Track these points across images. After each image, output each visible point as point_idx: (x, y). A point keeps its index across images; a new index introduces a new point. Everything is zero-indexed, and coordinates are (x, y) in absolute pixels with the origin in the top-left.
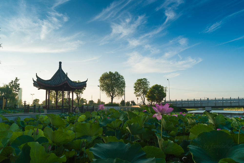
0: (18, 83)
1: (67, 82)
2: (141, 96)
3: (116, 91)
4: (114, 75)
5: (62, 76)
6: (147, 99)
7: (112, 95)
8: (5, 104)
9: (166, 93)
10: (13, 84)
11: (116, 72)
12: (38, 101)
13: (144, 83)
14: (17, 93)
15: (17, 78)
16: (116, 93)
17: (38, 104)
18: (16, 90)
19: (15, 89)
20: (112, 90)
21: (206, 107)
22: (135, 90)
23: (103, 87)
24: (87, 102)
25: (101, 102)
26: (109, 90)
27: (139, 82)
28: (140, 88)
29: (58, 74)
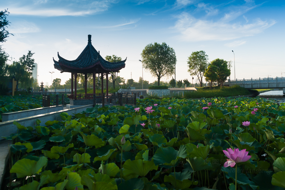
0: (32, 58)
1: (99, 64)
2: (198, 75)
3: (164, 68)
4: (161, 47)
5: (92, 54)
6: (206, 79)
7: (158, 74)
8: (16, 88)
9: (230, 69)
10: (26, 60)
11: (163, 43)
12: (59, 81)
13: (201, 57)
14: (31, 71)
15: (30, 52)
16: (164, 72)
17: (59, 85)
18: (29, 69)
19: (28, 67)
20: (159, 68)
21: (283, 88)
22: (190, 66)
23: (146, 64)
24: (124, 81)
25: (143, 81)
26: (155, 68)
27: (195, 56)
28: (196, 64)
29: (87, 52)
